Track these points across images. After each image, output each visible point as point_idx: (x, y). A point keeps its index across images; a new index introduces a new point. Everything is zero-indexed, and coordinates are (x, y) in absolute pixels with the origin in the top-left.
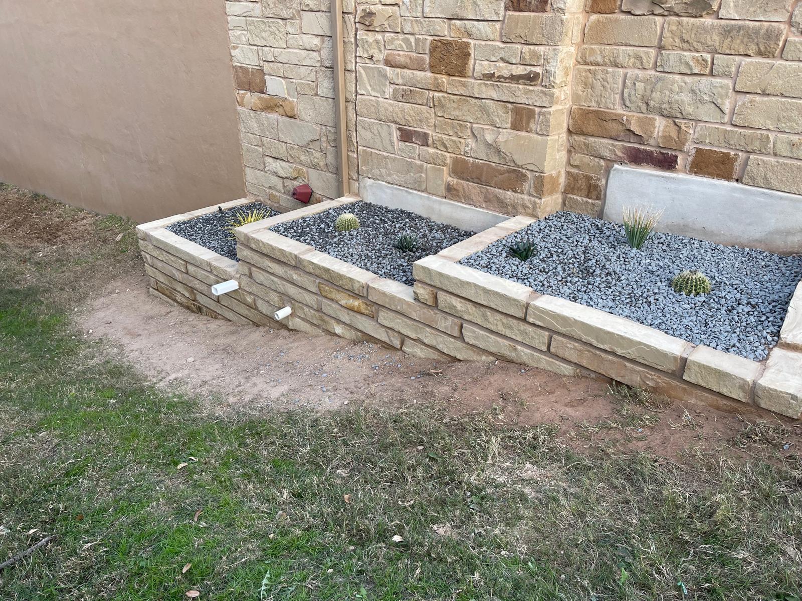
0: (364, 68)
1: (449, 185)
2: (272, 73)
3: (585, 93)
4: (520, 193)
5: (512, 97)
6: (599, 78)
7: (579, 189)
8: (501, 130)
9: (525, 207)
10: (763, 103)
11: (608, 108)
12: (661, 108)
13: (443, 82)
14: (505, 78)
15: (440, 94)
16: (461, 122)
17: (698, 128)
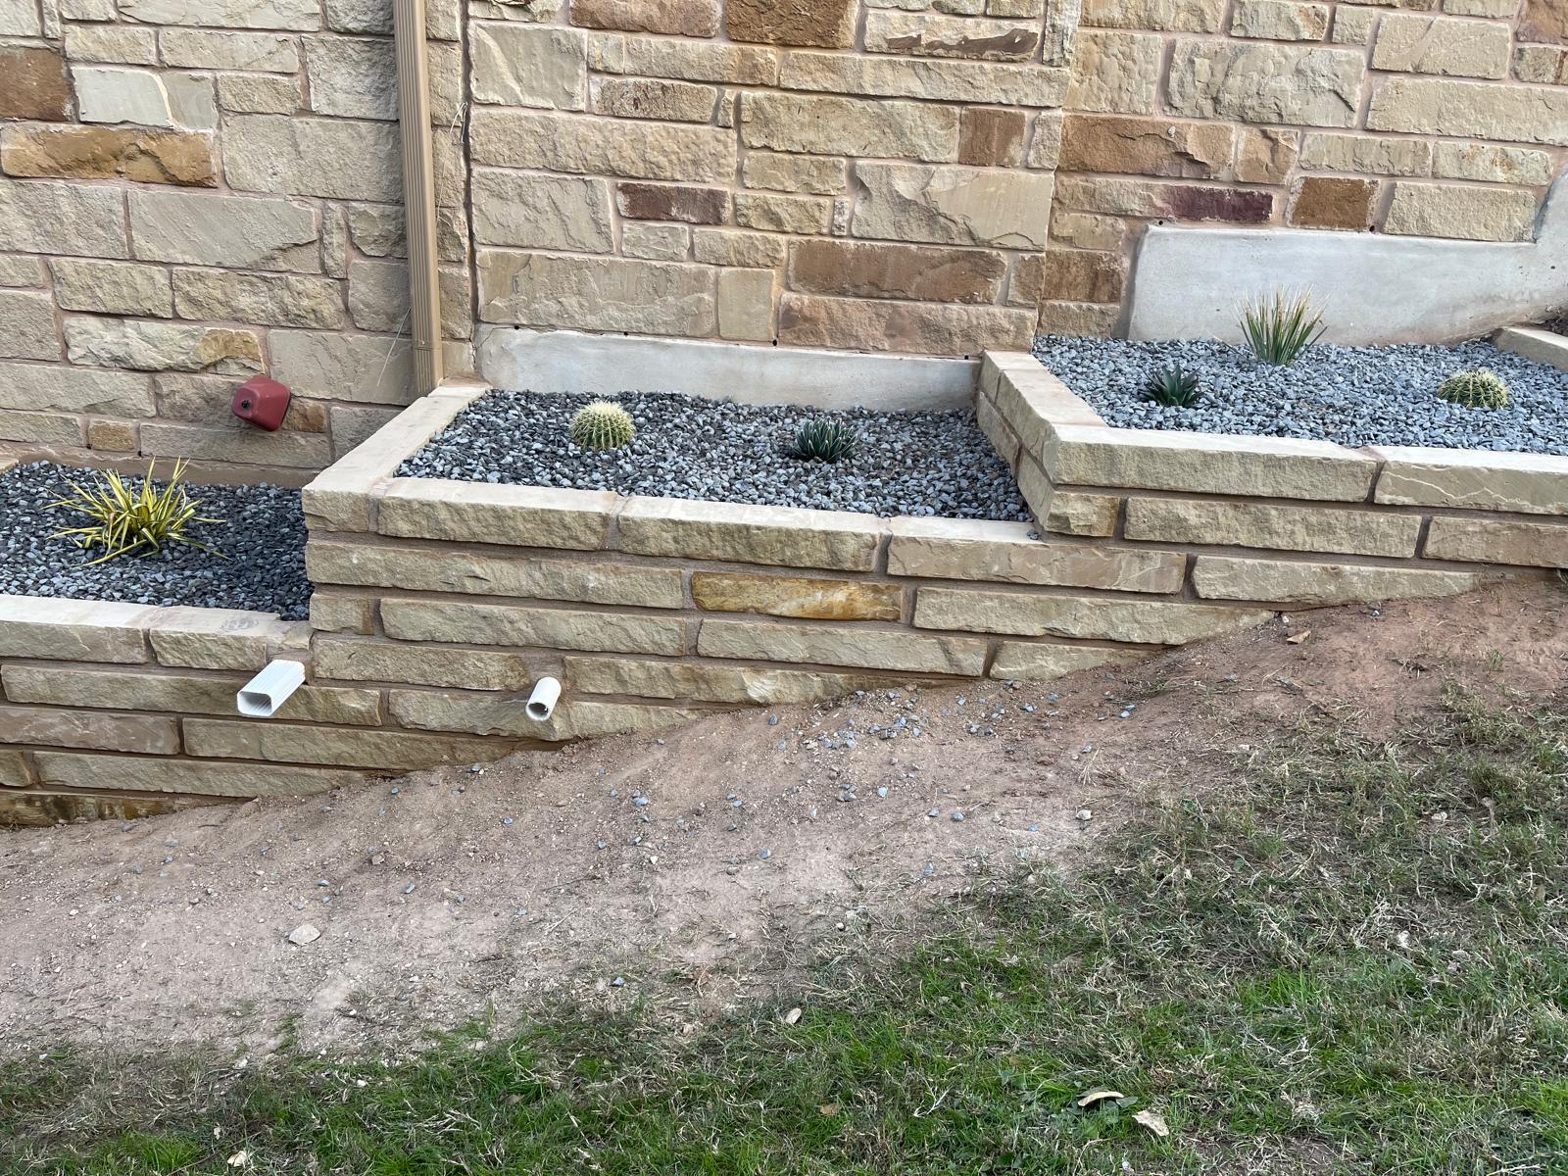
1: (789, 309)
3: (1085, 85)
4: (983, 303)
5: (966, 91)
6: (1116, 51)
7: (1072, 286)
8: (933, 167)
9: (994, 331)
10: (1415, 87)
11: (1135, 112)
12: (1242, 107)
13: (769, 61)
14: (947, 47)
15: (760, 94)
16: (821, 158)
17: (1308, 141)
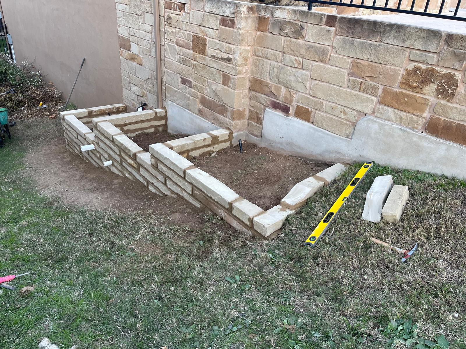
0: (168, 44)
1: (199, 109)
2: (133, 41)
3: (256, 70)
4: (225, 117)
5: (222, 69)
6: (261, 63)
7: (254, 119)
8: (218, 84)
10: (321, 85)
11: (264, 79)
12: (283, 82)
13: (197, 56)
14: (219, 59)
15: (196, 63)
16: (204, 78)
17: (297, 95)
